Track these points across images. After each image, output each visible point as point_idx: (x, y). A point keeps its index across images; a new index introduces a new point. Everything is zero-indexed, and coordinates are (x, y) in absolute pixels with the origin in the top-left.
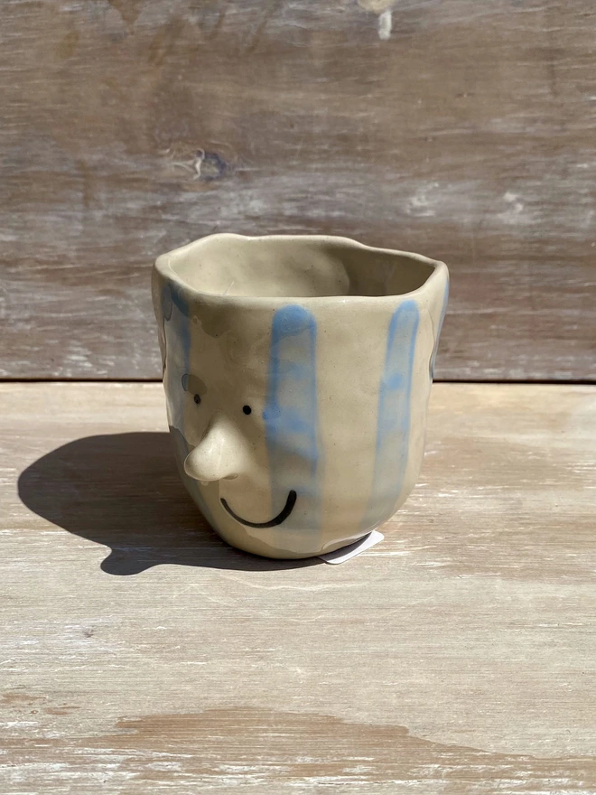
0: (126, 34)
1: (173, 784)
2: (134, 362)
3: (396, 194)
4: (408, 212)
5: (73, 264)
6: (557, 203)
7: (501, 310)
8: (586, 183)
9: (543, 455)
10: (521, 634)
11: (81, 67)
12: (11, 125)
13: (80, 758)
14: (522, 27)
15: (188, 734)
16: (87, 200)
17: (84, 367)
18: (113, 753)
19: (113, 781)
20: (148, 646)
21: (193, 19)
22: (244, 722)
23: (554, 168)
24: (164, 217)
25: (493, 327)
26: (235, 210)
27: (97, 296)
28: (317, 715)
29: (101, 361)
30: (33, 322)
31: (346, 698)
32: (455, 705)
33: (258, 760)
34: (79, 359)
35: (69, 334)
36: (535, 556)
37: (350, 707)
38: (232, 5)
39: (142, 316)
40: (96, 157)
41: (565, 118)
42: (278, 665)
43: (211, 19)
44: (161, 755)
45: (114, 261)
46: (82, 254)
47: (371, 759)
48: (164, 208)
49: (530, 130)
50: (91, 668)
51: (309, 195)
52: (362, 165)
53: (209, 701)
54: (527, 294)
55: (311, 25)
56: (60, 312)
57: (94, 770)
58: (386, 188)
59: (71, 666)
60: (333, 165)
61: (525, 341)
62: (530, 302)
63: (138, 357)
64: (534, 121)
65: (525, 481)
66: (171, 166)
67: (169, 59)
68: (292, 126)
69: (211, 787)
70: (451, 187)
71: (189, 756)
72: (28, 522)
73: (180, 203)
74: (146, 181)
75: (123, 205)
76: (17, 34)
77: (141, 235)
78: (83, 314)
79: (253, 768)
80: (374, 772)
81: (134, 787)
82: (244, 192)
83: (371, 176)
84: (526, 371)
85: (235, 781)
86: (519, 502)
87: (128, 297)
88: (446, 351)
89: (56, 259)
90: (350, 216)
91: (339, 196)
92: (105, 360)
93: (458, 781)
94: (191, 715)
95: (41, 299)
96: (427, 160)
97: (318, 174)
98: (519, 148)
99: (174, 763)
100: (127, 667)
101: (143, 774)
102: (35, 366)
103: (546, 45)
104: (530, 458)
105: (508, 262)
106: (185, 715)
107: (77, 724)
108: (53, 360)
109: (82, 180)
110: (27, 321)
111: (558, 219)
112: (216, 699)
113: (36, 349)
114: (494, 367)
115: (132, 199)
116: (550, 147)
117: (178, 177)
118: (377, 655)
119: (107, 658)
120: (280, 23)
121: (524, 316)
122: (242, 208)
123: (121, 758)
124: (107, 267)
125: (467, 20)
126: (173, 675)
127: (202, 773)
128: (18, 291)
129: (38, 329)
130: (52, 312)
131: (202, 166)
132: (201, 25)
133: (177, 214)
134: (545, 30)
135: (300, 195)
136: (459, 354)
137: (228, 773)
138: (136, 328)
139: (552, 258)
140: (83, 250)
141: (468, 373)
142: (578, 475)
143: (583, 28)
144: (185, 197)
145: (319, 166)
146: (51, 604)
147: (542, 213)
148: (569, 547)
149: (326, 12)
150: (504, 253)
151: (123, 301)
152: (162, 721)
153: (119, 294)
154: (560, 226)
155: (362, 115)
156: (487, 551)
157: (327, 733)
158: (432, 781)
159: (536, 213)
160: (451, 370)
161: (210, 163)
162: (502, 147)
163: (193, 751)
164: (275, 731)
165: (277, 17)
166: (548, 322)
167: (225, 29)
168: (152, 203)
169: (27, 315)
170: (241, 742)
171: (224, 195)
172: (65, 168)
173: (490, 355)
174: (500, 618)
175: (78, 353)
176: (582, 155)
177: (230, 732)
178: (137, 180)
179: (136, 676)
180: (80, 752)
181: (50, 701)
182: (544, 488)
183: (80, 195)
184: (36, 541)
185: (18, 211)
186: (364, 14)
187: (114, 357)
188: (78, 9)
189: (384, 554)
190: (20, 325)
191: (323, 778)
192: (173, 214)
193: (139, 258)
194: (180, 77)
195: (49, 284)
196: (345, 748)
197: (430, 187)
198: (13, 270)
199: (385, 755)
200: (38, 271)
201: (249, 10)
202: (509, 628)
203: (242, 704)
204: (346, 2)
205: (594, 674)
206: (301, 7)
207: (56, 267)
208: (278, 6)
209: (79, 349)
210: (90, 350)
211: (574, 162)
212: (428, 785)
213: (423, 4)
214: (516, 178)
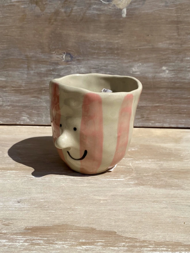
0: (41, 15)
1: (40, 247)
2: (43, 119)
3: (128, 67)
4: (131, 73)
5: (24, 88)
6: (180, 70)
7: (161, 105)
8: (189, 64)
9: (172, 150)
10: (156, 204)
11: (27, 25)
12: (4, 43)
13: (12, 239)
14: (168, 14)
15: (46, 232)
16: (28, 67)
17: (27, 121)
18: (22, 237)
19: (21, 245)
20: (37, 206)
21: (63, 10)
22: (65, 229)
23: (178, 59)
24: (53, 73)
25: (158, 110)
26: (76, 71)
27: (32, 98)
28: (88, 227)
29: (32, 119)
30: (11, 106)
31: (98, 223)
32: (133, 225)
33: (68, 240)
34: (25, 118)
35: (22, 110)
36: (165, 181)
37: (99, 225)
38: (75, 6)
39: (46, 105)
40: (31, 54)
41: (182, 43)
42: (78, 212)
43: (69, 10)
44: (37, 238)
45: (37, 87)
46: (27, 85)
47: (103, 241)
48: (53, 70)
49: (171, 47)
50: (18, 212)
51: (100, 67)
52: (117, 57)
54: (170, 100)
55: (101, 13)
56: (19, 103)
57: (16, 242)
58: (124, 65)
59: (12, 211)
60: (107, 57)
61: (169, 115)
62: (171, 102)
63: (44, 118)
64: (172, 44)
65: (164, 158)
66: (55, 57)
67: (55, 23)
68: (94, 45)
69: (52, 248)
70: (145, 65)
71: (46, 239)
72: (4, 168)
73: (58, 69)
74: (47, 62)
75: (40, 69)
76: (7, 15)
77: (46, 79)
78: (27, 104)
79: (66, 243)
80: (104, 245)
81: (28, 247)
82: (79, 66)
83: (119, 61)
84: (169, 124)
85: (60, 247)
86: (162, 165)
87: (41, 99)
88: (143, 118)
89: (18, 86)
91: (109, 67)
92: (33, 119)
93: (130, 248)
94: (48, 227)
95: (13, 99)
96: (137, 56)
97: (103, 60)
98: (167, 52)
99: (41, 241)
100: (30, 212)
101: (31, 244)
102: (11, 120)
103: (176, 20)
104: (168, 151)
105: (163, 89)
106: (47, 227)
107: (12, 228)
108: (17, 118)
109: (27, 61)
110: (9, 106)
111: (180, 75)
112: (57, 222)
113: (11, 115)
114: (159, 123)
115: (43, 67)
116: (177, 52)
117: (58, 61)
118: (110, 210)
119: (24, 209)
120: (90, 12)
121: (168, 107)
122: (78, 71)
123: (25, 239)
124: (34, 89)
125: (150, 11)
126: (44, 215)
127: (50, 244)
128: (6, 96)
129: (13, 109)
130: (17, 103)
131: (65, 57)
132: (65, 12)
133: (57, 72)
134: (175, 15)
135: (97, 67)
136: (147, 119)
137: (58, 244)
138: (44, 109)
139: (178, 88)
140: (27, 83)
141: (150, 125)
142: (182, 157)
143: (188, 14)
144: (60, 67)
145: (103, 57)
146: (8, 193)
147: (174, 73)
148: (176, 179)
149: (105, 8)
150: (162, 86)
151: (40, 100)
152: (39, 228)
153: (38, 98)
154: (181, 78)
155: (117, 41)
156: (149, 179)
157: (91, 233)
158: (122, 248)
159: (172, 74)
160: (145, 124)
161: (68, 56)
162: (161, 52)
163: (48, 237)
164: (74, 232)
165: (90, 10)
166: (176, 109)
167: (73, 14)
168: (49, 69)
169: (9, 104)
170: (63, 235)
171: (72, 66)
172: (22, 57)
173: (157, 119)
174: (151, 199)
176: (188, 55)
177: (60, 232)
178: (45, 61)
179: (32, 215)
180: (12, 237)
181: (4, 222)
182: (171, 160)
183: (26, 66)
184: (6, 174)
185: (6, 71)
186: (117, 9)
187: (36, 118)
188: (26, 7)
189: (116, 180)
190: (7, 107)
191: (88, 246)
192: (56, 72)
193: (45, 86)
194: (58, 29)
195: (16, 94)
196: (96, 237)
197: (138, 65)
198: (4, 90)
199: (108, 240)
200: (13, 90)
201: (81, 7)
202: (153, 202)
203: (65, 223)
204: (112, 5)
205: (178, 217)
206: (97, 7)
207: (18, 89)
208: (90, 6)
209: (25, 115)
210: (29, 115)
211: (185, 57)
212: (121, 249)
213: (137, 6)
214: (166, 62)
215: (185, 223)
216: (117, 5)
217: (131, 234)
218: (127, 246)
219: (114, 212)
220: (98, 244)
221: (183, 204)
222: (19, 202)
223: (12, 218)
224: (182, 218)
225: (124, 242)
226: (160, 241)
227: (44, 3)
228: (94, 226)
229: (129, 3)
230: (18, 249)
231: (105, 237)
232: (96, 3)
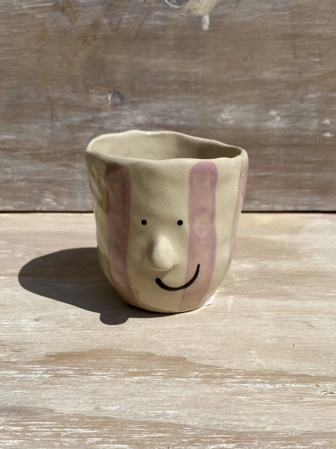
0: (71, 30)
1: (68, 379)
2: (78, 202)
3: (213, 112)
4: (220, 121)
5: (46, 150)
6: (299, 116)
7: (269, 173)
8: (314, 105)
9: (284, 245)
10: (252, 320)
11: (49, 47)
12: (13, 78)
13: (25, 369)
14: (278, 23)
15: (79, 360)
16: (52, 117)
17: (52, 205)
18: (41, 367)
19: (39, 378)
20: (66, 325)
21: (106, 21)
22: (107, 355)
23: (296, 97)
24: (92, 125)
25: (266, 183)
26: (129, 121)
27: (58, 167)
28: (143, 352)
29: (61, 202)
30: (26, 181)
31: (159, 346)
32: (212, 349)
33: (111, 370)
34: (49, 201)
35: (44, 187)
37: (160, 349)
38: (126, 13)
39: (82, 178)
40: (56, 94)
41: (302, 71)
43: (115, 21)
44: (64, 368)
45: (66, 148)
47: (166, 370)
48: (92, 121)
49: (283, 77)
50: (36, 333)
51: (168, 113)
52: (195, 97)
53: (92, 347)
54: (283, 165)
55: (168, 23)
56: (39, 176)
57: (31, 374)
58: (208, 109)
59: (27, 332)
60: (180, 97)
61: (282, 190)
62: (285, 169)
63: (80, 199)
64: (285, 72)
65: (271, 256)
66: (95, 98)
67: (94, 43)
68: (158, 77)
69: (86, 380)
70: (242, 108)
71: (78, 368)
73: (101, 118)
75: (71, 119)
76: (15, 30)
77: (81, 135)
78: (51, 177)
79: (108, 373)
80: (166, 375)
81: (49, 380)
82: (133, 112)
83: (200, 103)
85: (98, 379)
86: (266, 265)
87: (74, 168)
89: (37, 148)
90: (189, 124)
91: (183, 113)
92: (63, 201)
93: (206, 379)
94: (81, 352)
95: (30, 169)
96: (229, 94)
97: (173, 102)
98: (277, 87)
99: (70, 371)
100: (54, 333)
101: (54, 375)
102: (27, 204)
103: (290, 32)
104: (277, 246)
105: (272, 148)
106: (79, 352)
107: (26, 356)
108: (36, 201)
109: (50, 106)
110: (22, 181)
111: (299, 124)
112: (95, 346)
113: (27, 195)
114: (267, 204)
115: (76, 116)
116: (294, 86)
117: (99, 104)
118: (178, 329)
119: (44, 329)
120: (151, 22)
121: (281, 176)
122: (132, 120)
123: (45, 369)
124: (63, 152)
125: (248, 19)
126: (76, 336)
127: (83, 375)
128: (18, 165)
129: (28, 185)
130: (35, 176)
131: (112, 98)
132: (110, 24)
133: (99, 124)
134: (290, 24)
135: (163, 113)
136: (248, 197)
138: (78, 184)
139: (296, 145)
140: (51, 143)
141: (253, 207)
143: (310, 22)
144: (103, 114)
145: (173, 97)
146: (20, 307)
147: (290, 121)
148: (286, 284)
149: (174, 16)
150: (270, 143)
151: (72, 170)
152: (67, 355)
153: (69, 166)
154: (300, 129)
155: (194, 70)
157: (146, 359)
158: (194, 379)
159: (287, 122)
161: (116, 97)
162: (268, 87)
164: (121, 358)
165: (150, 19)
166: (294, 180)
167: (123, 26)
168: (85, 118)
169: (22, 177)
170: (104, 363)
171: (123, 113)
172: (41, 101)
173: (264, 198)
174: (243, 314)
175: (48, 198)
176: (311, 90)
177: (100, 359)
178: (78, 106)
179: (58, 337)
180: (25, 367)
181: (14, 347)
183: (48, 114)
185: (17, 123)
186: (195, 17)
187: (67, 200)
188: (46, 16)
190: (19, 183)
191: (141, 377)
192: (97, 124)
193: (79, 147)
194: (99, 52)
196: (154, 365)
197: (231, 108)
198: (15, 154)
199: (173, 368)
200: (28, 155)
201: (135, 16)
202: (246, 318)
203: (108, 348)
204: (185, 11)
205: (285, 337)
206: (161, 14)
207: (37, 152)
208: (150, 13)
209: (50, 196)
210: (55, 195)
211: (307, 94)
212: (191, 381)
213: (226, 11)
214: (276, 103)
215: (294, 345)
216: (194, 9)
217: (209, 361)
218: (202, 377)
219: (185, 331)
220: (156, 374)
221: (294, 319)
222: (37, 320)
223: (26, 341)
224: (291, 339)
225: (197, 371)
226: (252, 370)
227: (75, 10)
228: (153, 351)
229: (213, 6)
230: (35, 383)
231: (169, 364)
232: (159, 7)
